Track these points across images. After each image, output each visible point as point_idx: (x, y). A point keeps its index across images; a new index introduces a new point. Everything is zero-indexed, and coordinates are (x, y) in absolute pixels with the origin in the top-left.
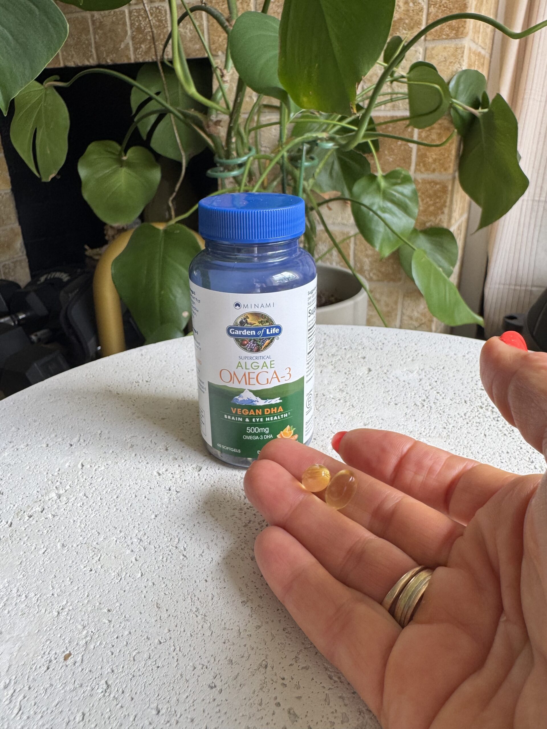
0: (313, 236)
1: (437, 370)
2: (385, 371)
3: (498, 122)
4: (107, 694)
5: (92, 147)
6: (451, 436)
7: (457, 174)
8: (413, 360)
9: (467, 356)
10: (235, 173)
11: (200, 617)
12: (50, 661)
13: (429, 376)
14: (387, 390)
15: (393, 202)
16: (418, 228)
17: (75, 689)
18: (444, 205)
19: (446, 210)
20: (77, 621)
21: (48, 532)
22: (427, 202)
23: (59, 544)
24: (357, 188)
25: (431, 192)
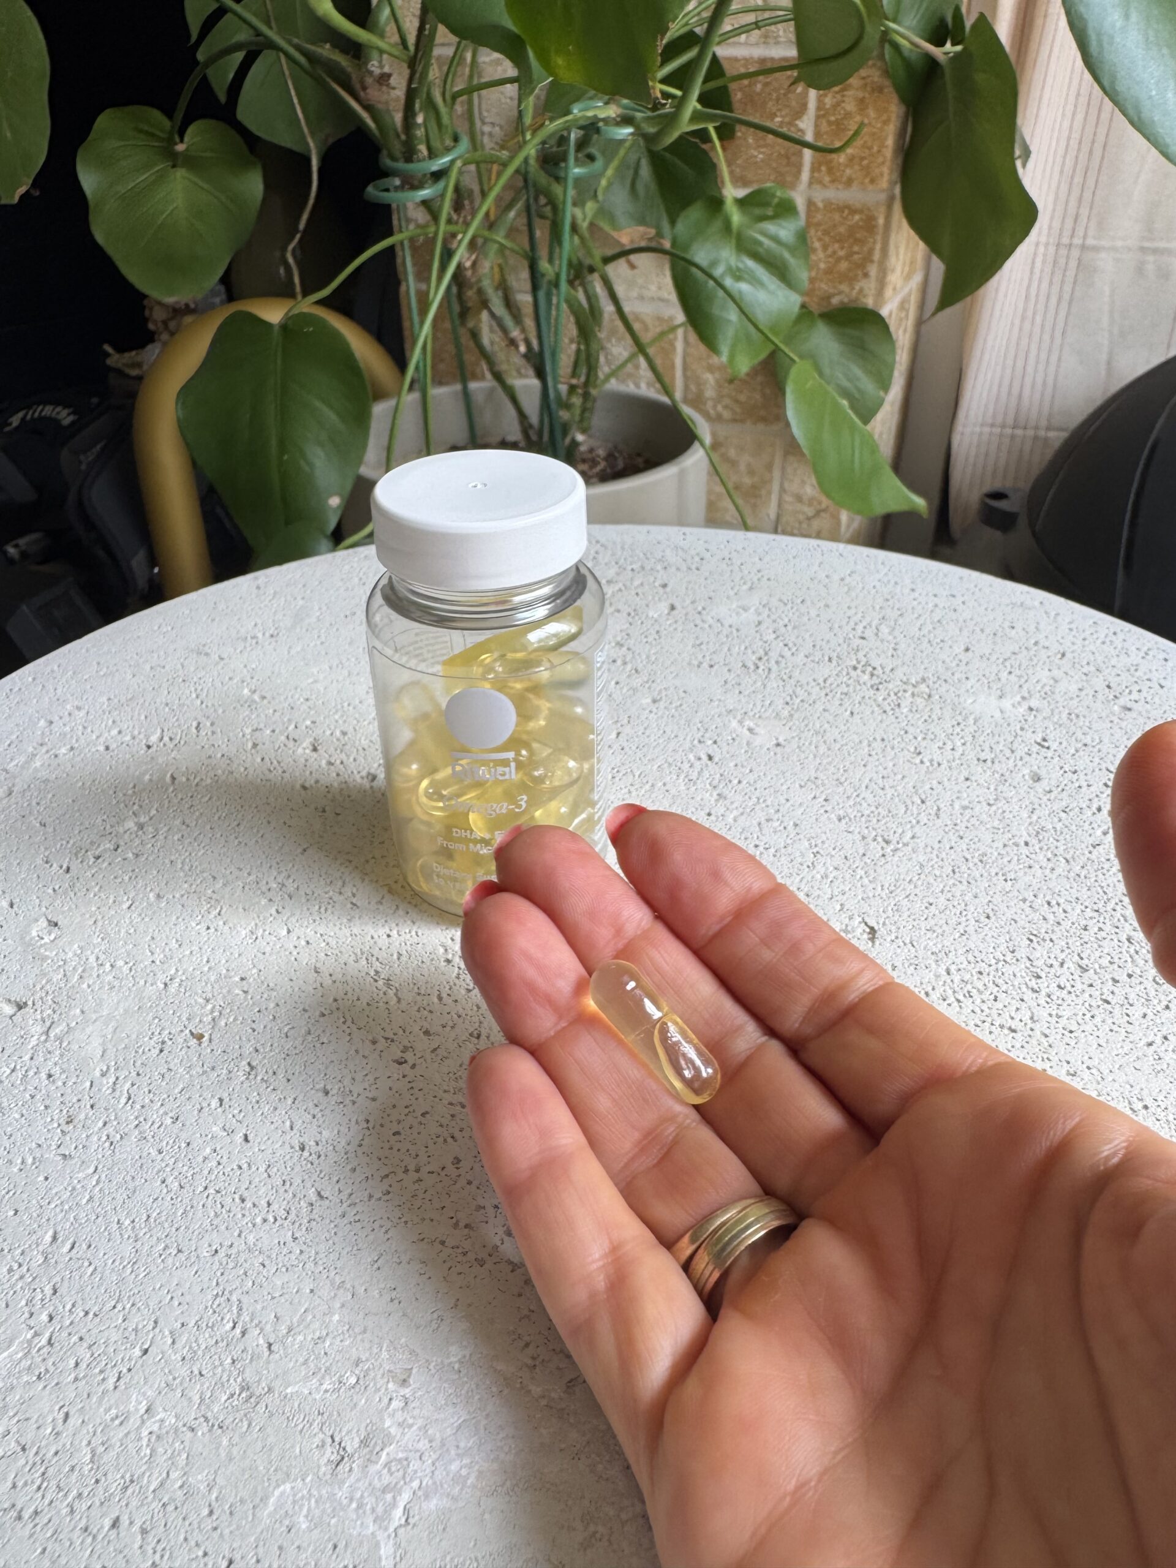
0: (597, 329)
1: (790, 605)
2: (700, 608)
3: (980, 78)
4: (252, 1077)
5: (104, 121)
6: (796, 716)
7: (897, 190)
8: (751, 589)
9: (848, 580)
10: (425, 193)
11: (381, 982)
12: (163, 1043)
13: (773, 617)
14: (698, 642)
15: (756, 256)
16: (815, 309)
17: (205, 1072)
18: (868, 259)
19: (873, 270)
20: (196, 994)
21: (130, 878)
22: (834, 253)
23: (151, 895)
24: (686, 224)
25: (842, 229)
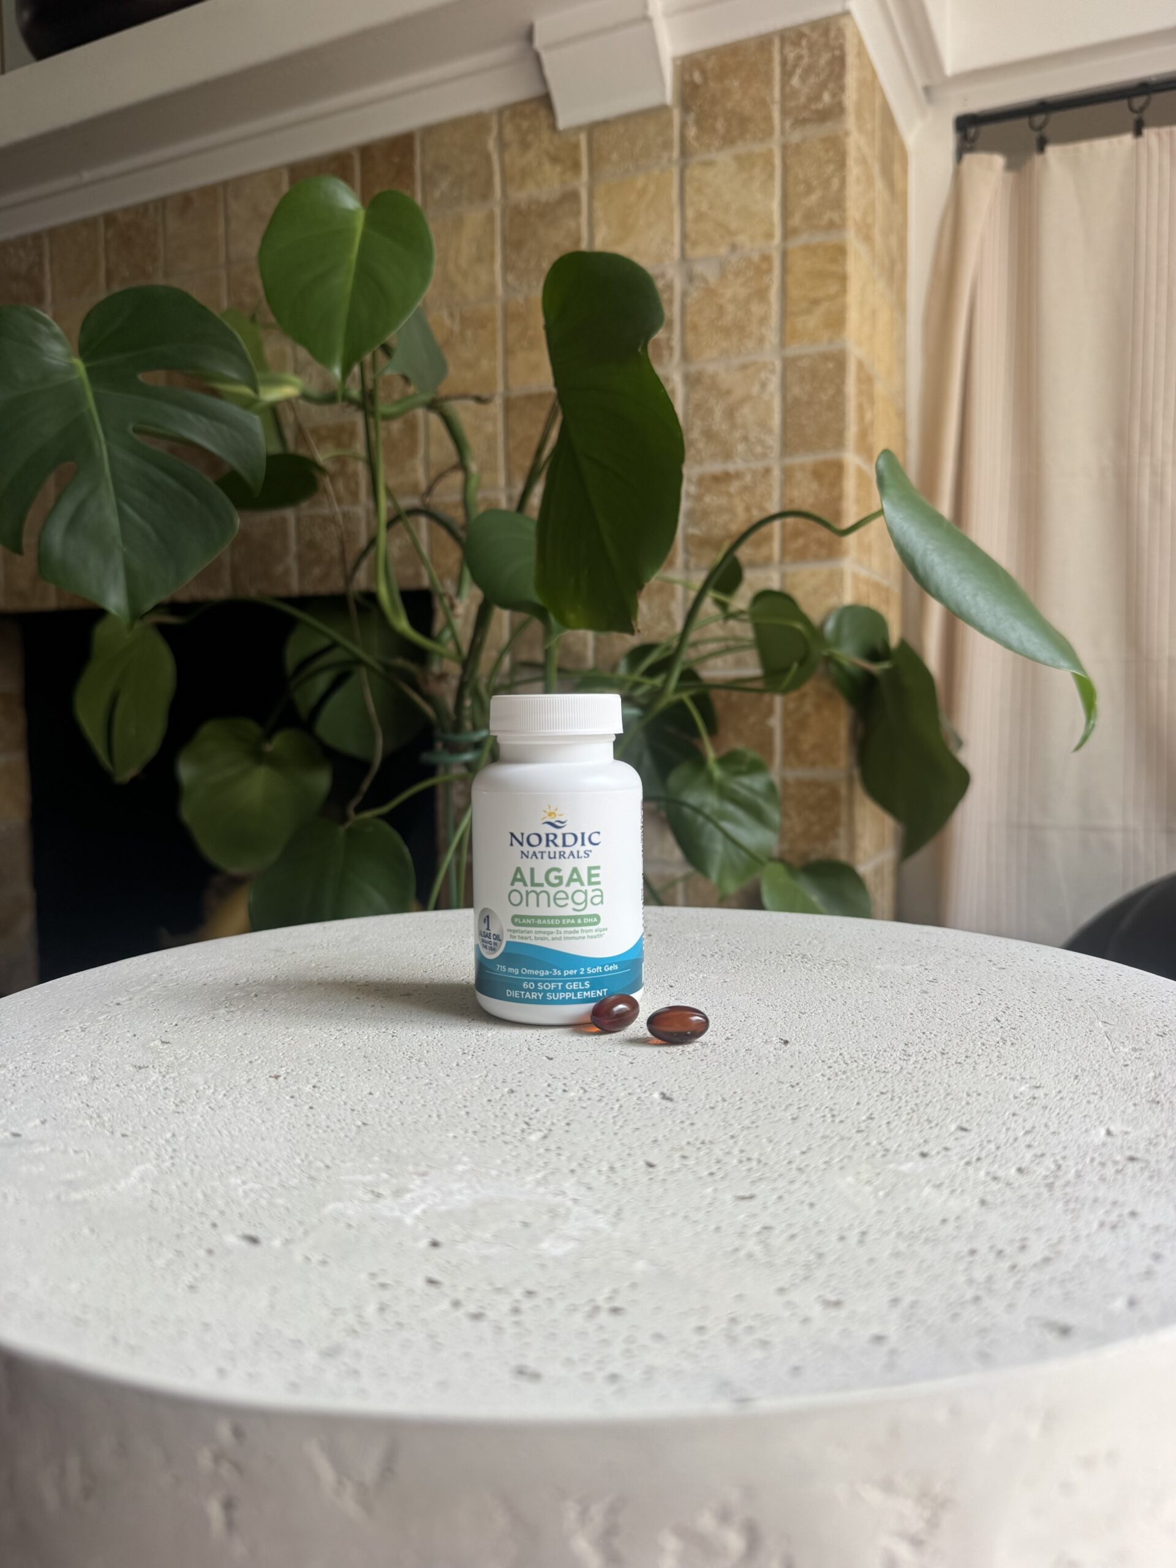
4: (316, 1089)
5: (209, 729)
10: (468, 757)
15: (736, 802)
16: (795, 859)
18: (836, 823)
19: (842, 831)
24: (673, 780)
25: (812, 800)
